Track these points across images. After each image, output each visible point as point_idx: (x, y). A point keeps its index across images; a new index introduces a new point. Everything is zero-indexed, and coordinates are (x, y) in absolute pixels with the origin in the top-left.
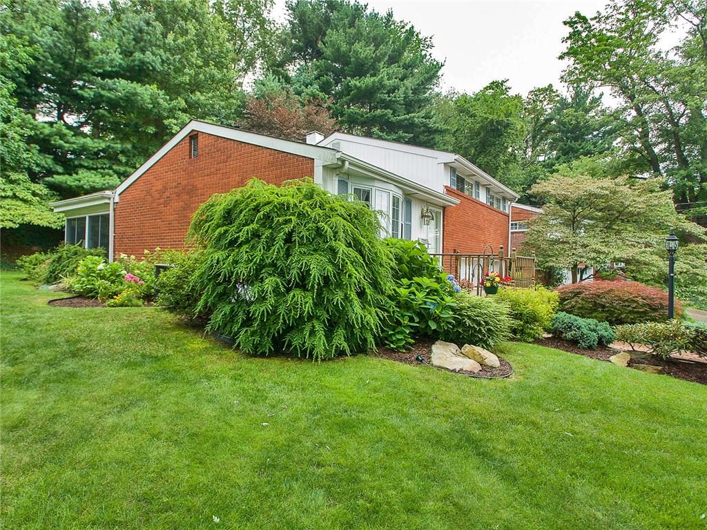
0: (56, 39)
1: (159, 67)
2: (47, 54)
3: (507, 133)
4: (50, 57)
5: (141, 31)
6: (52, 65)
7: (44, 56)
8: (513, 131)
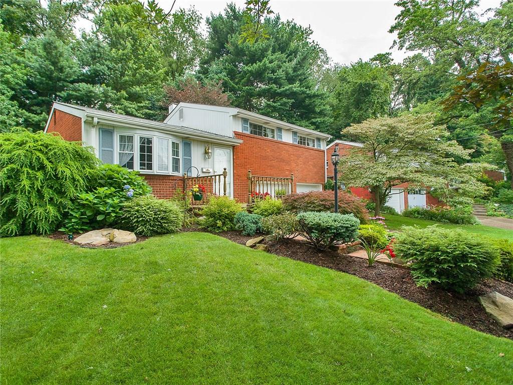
0: (41, 63)
1: (107, 72)
2: (36, 73)
3: (373, 92)
4: (38, 74)
5: (95, 51)
6: (40, 79)
7: (34, 74)
8: (378, 91)
